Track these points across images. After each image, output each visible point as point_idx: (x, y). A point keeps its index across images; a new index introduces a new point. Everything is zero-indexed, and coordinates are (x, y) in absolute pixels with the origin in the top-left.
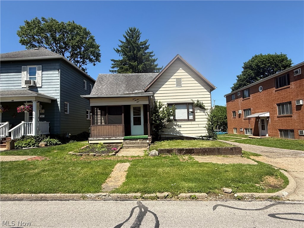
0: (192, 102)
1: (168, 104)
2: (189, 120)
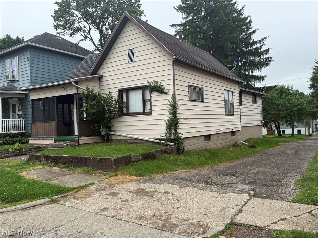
0: (148, 84)
1: (120, 91)
2: (144, 113)
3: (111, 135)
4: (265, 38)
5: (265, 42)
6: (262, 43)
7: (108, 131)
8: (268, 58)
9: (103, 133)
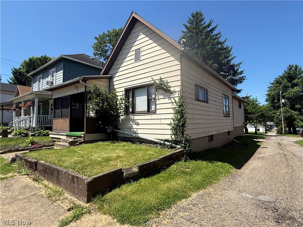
1: (126, 90)
2: (149, 111)
3: (117, 132)
4: (241, 63)
5: (240, 66)
6: (238, 67)
7: (114, 129)
8: (243, 77)
9: (109, 131)
